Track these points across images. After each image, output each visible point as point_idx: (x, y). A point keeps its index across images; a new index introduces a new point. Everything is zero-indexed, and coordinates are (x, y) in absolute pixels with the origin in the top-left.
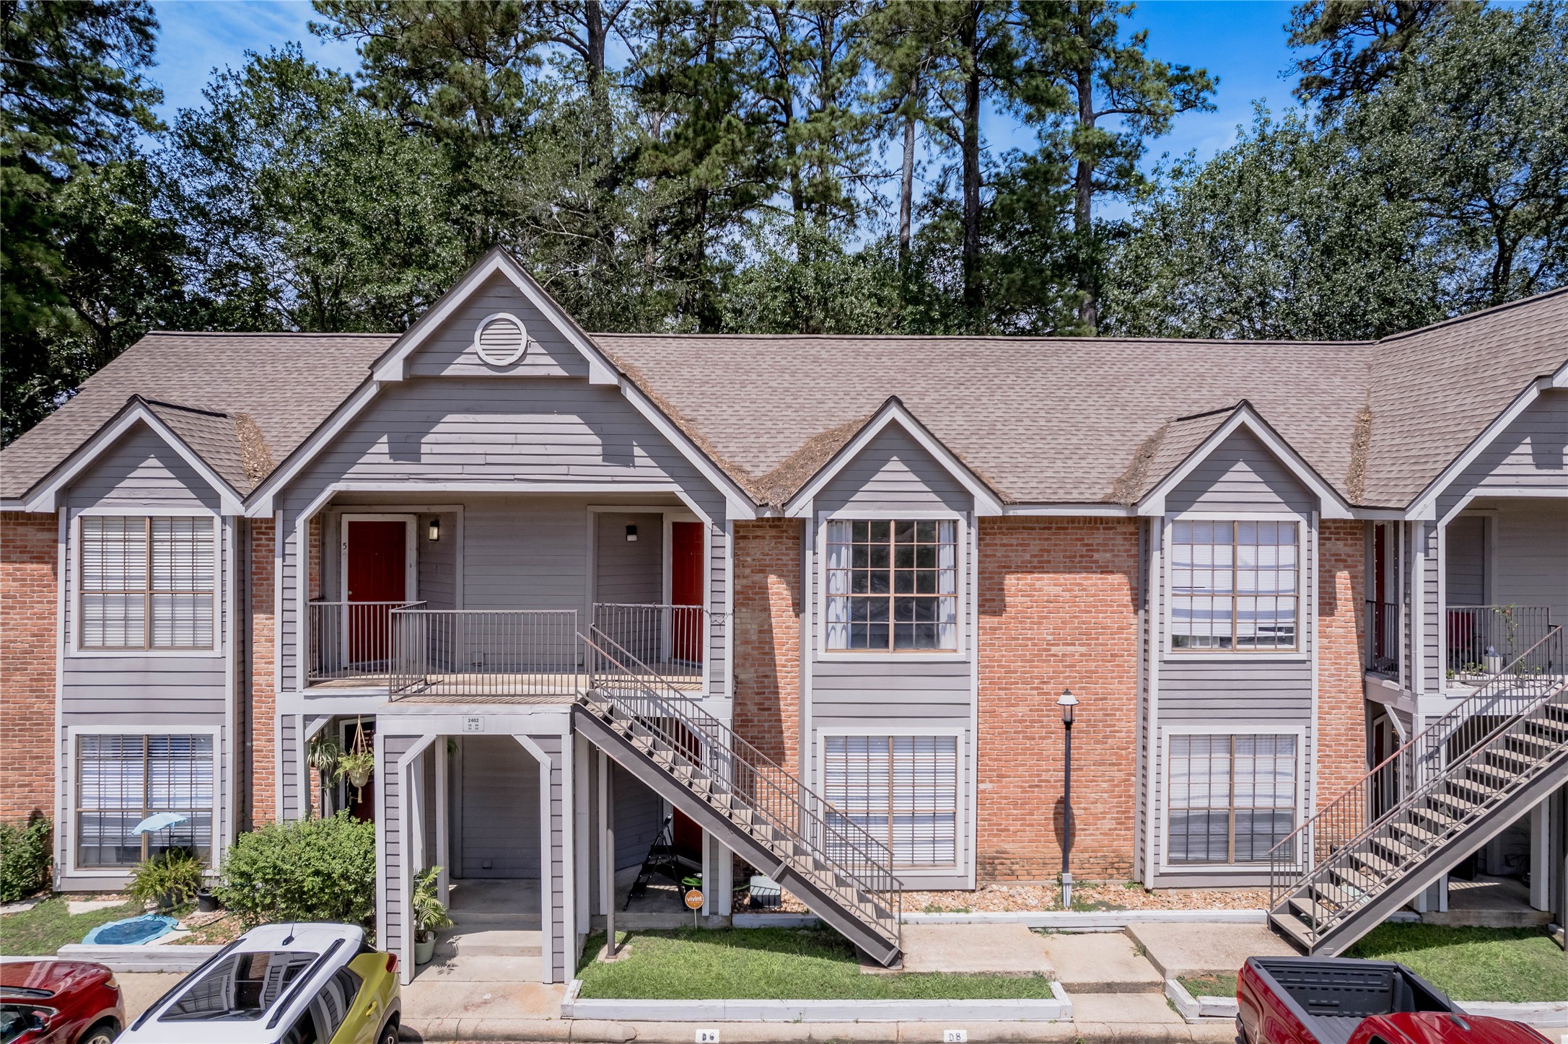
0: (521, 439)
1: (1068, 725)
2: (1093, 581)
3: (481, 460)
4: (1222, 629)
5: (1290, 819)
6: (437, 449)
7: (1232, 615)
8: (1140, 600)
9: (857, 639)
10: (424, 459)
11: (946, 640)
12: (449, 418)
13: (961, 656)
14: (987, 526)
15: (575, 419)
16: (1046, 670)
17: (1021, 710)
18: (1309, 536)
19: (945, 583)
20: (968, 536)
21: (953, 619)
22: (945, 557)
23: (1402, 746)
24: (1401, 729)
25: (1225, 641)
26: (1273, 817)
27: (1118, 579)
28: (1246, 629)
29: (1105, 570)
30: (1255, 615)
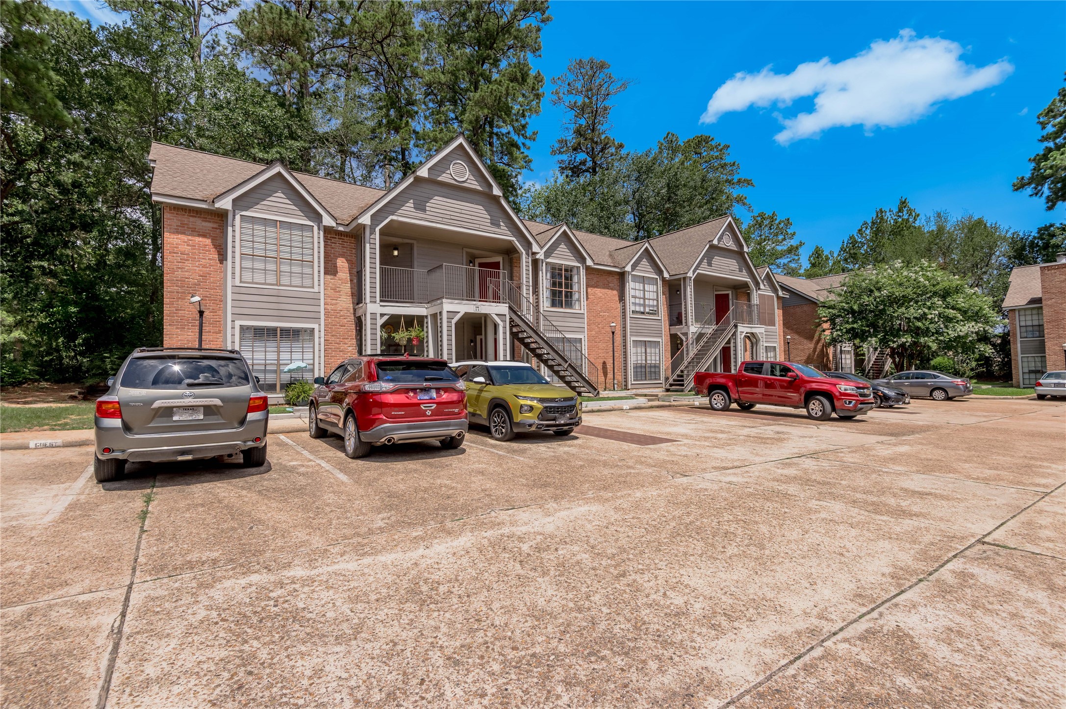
0: (463, 212)
1: (613, 333)
2: (609, 292)
3: (449, 217)
4: (642, 310)
5: (659, 367)
6: (432, 210)
7: (644, 305)
8: (622, 298)
9: (553, 304)
10: (428, 213)
11: (577, 307)
12: (436, 198)
13: (582, 312)
14: (588, 269)
15: (481, 207)
16: (599, 320)
17: (593, 333)
18: (660, 283)
19: (575, 288)
20: (583, 272)
21: (579, 300)
22: (575, 279)
23: (685, 344)
24: (684, 338)
25: (643, 313)
26: (655, 367)
27: (615, 292)
28: (647, 310)
29: (612, 289)
30: (649, 306)
